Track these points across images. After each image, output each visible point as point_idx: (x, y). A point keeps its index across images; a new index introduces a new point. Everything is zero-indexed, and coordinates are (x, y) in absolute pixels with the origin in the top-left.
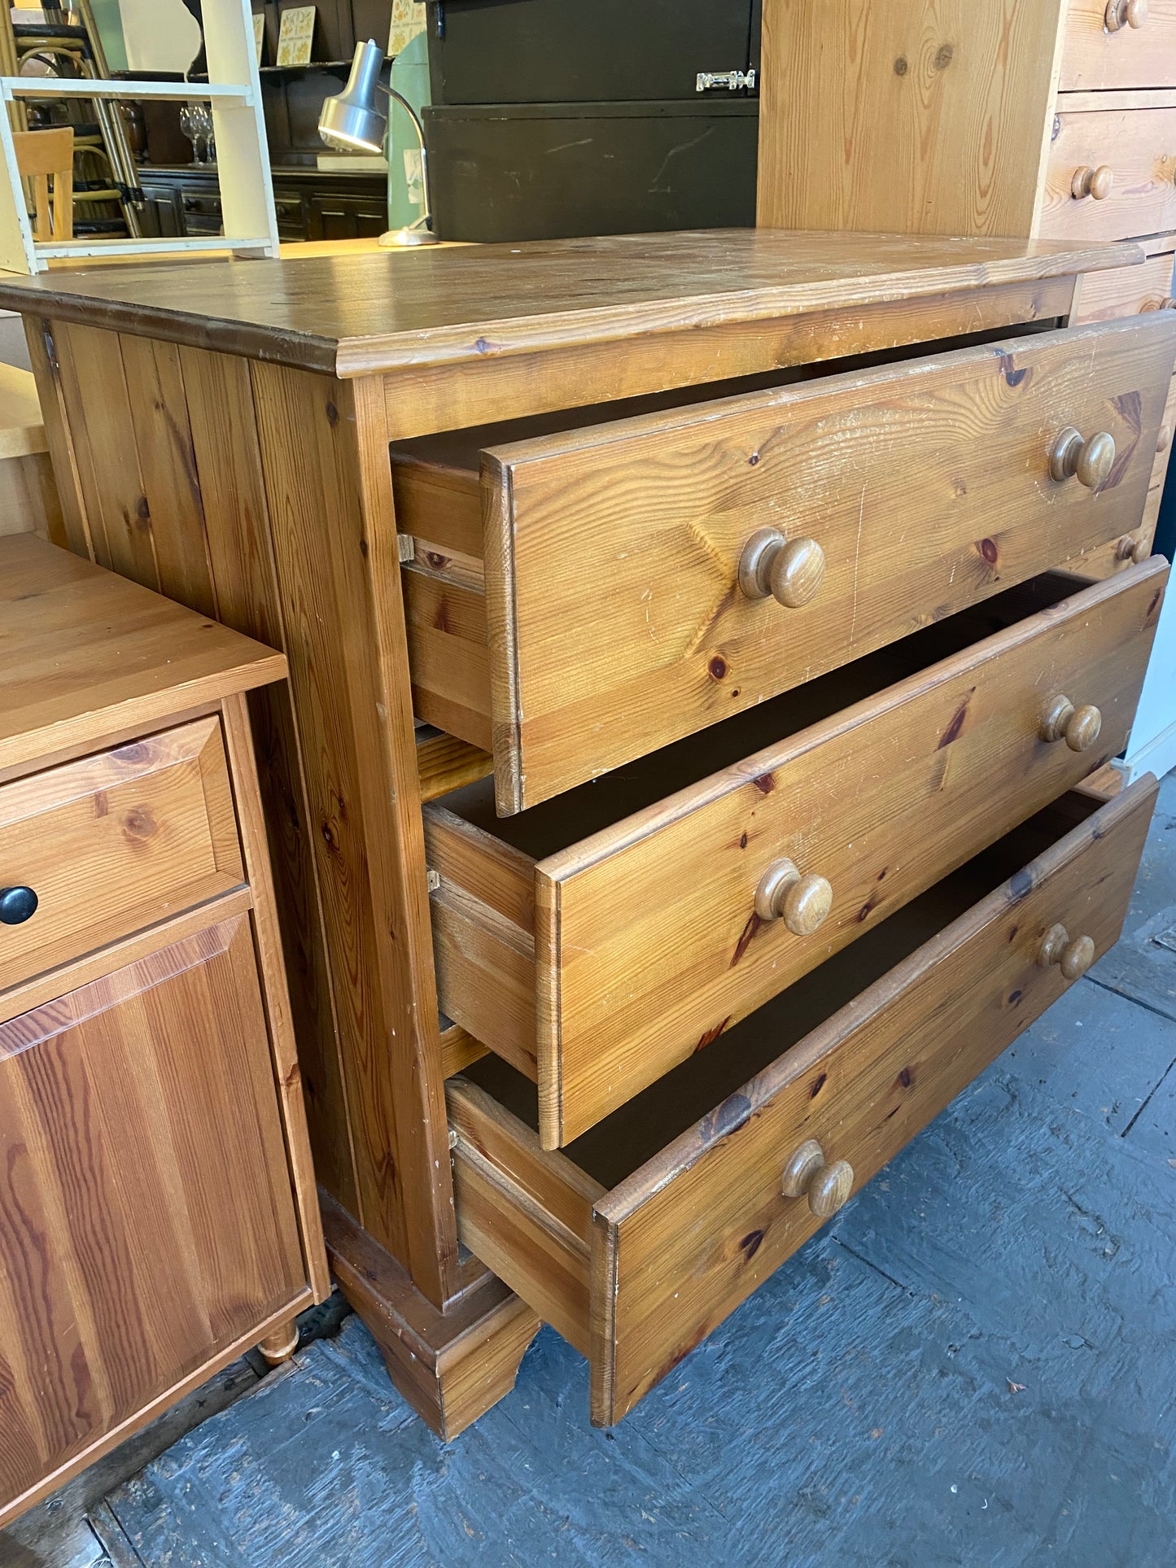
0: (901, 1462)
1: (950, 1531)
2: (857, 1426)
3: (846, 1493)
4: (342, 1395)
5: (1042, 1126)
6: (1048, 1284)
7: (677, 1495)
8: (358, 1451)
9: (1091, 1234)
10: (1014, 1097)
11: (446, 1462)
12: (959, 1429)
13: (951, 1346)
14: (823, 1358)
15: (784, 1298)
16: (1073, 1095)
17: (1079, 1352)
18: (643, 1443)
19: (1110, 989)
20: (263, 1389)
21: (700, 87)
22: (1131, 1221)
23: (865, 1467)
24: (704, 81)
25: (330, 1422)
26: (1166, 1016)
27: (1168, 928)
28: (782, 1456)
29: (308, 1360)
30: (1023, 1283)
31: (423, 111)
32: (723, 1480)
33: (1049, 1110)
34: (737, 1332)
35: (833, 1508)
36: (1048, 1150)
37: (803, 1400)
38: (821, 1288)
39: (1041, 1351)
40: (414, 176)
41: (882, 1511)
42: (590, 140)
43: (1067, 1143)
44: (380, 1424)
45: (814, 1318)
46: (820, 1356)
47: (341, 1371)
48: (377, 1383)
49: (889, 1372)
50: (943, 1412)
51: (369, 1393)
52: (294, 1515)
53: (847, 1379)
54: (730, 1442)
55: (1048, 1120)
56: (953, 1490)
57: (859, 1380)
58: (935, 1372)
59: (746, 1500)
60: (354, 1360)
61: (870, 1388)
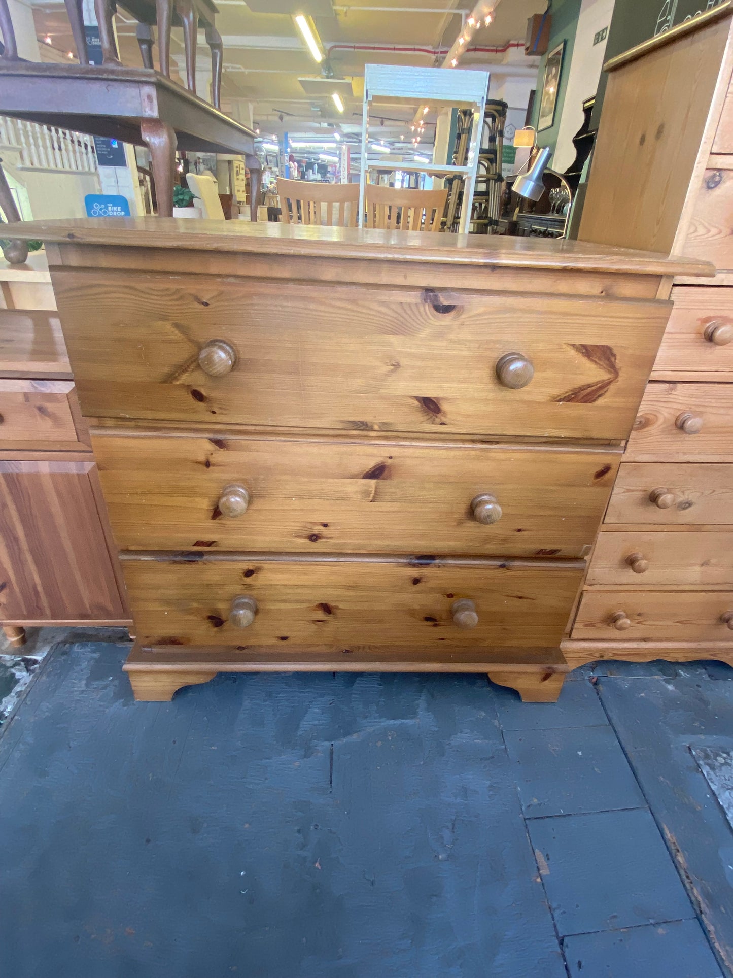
0: (240, 844)
1: (221, 886)
2: (245, 816)
3: (209, 834)
5: (487, 780)
7: (166, 779)
8: (116, 682)
9: (442, 843)
13: (316, 825)
15: (283, 750)
17: (365, 881)
18: (180, 753)
20: (120, 645)
28: (209, 800)
32: (183, 788)
33: (500, 776)
35: (199, 834)
36: (476, 792)
37: (241, 790)
38: (302, 758)
41: (211, 853)
43: (490, 797)
45: (283, 766)
49: (281, 810)
50: (279, 844)
52: (83, 686)
53: (264, 798)
55: (496, 780)
56: (242, 873)
58: (297, 828)
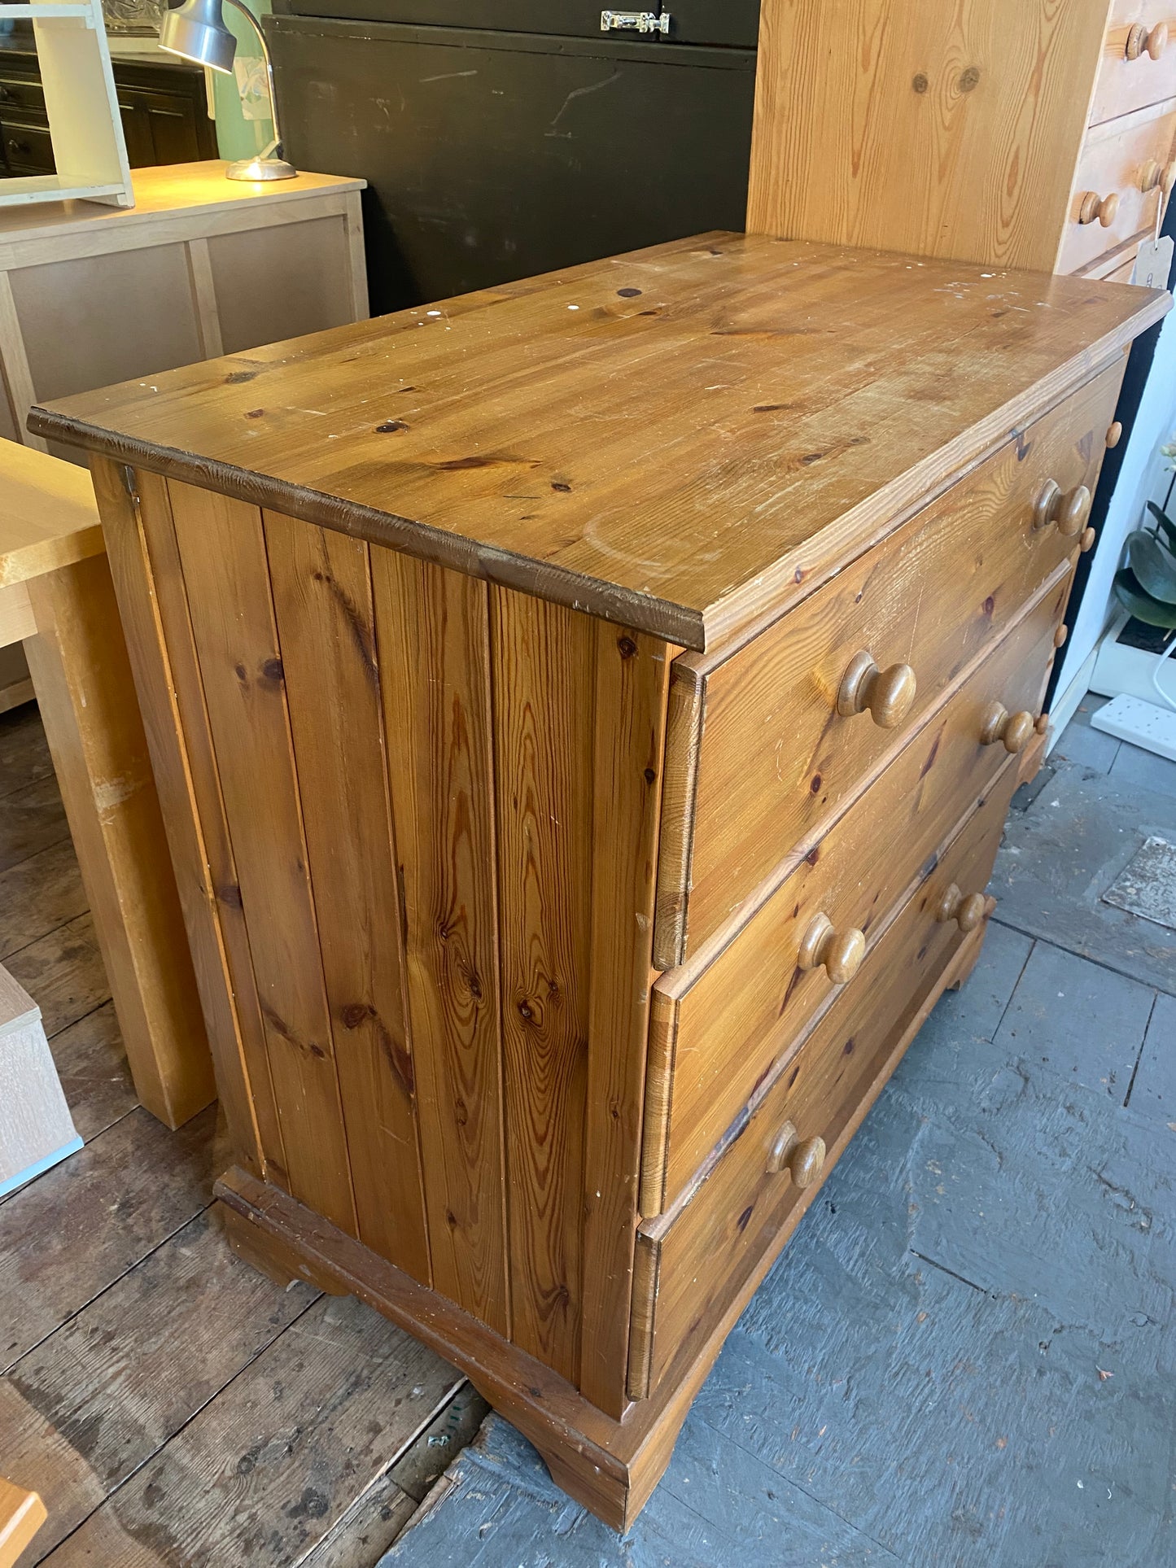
0: (1030, 1468)
1: (1088, 1526)
2: (983, 1439)
3: (992, 1508)
4: (507, 1504)
5: (1057, 1106)
6: (1103, 1266)
7: (846, 1541)
8: (541, 1561)
9: (1126, 1210)
10: (1026, 1080)
11: (629, 1554)
12: (1069, 1425)
13: (1041, 1344)
14: (936, 1377)
15: (885, 1323)
16: (1074, 1070)
17: (1146, 1328)
18: (802, 1495)
19: (1078, 955)
20: (427, 1514)
21: (604, 27)
22: (1155, 1191)
23: (1001, 1479)
24: (612, 19)
25: (505, 1536)
26: (1131, 977)
27: (1111, 886)
28: (928, 1484)
29: (462, 1473)
30: (1083, 1268)
31: (264, 19)
32: (883, 1518)
33: (1058, 1090)
34: (854, 1365)
35: (985, 1525)
36: (1069, 1129)
37: (931, 1422)
38: (916, 1305)
39: (1115, 1334)
40: (248, 88)
41: (1027, 1519)
42: (475, 72)
43: (1082, 1120)
44: (554, 1528)
45: (917, 1338)
46: (933, 1375)
47: (498, 1478)
48: (537, 1484)
49: (996, 1380)
50: (1052, 1411)
51: (532, 1496)
53: (963, 1394)
54: (880, 1477)
55: (1061, 1098)
56: (1080, 1486)
57: (973, 1393)
58: (1034, 1372)
59: (909, 1533)
60: (508, 1465)
61: (984, 1399)
